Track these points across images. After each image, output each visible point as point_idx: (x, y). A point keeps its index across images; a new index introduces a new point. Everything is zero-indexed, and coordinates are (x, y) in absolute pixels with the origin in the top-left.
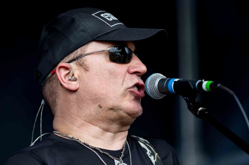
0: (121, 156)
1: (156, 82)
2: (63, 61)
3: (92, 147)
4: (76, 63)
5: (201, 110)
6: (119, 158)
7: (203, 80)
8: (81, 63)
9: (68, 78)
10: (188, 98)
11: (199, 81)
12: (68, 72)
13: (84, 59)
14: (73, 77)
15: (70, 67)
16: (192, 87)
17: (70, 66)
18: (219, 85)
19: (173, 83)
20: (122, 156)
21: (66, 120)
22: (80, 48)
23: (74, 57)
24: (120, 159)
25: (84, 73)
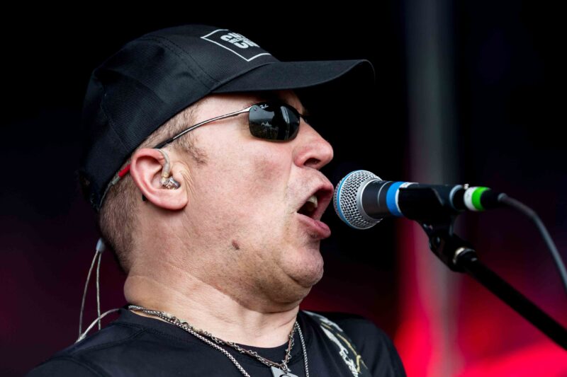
0: (284, 359)
1: (359, 190)
2: (144, 144)
3: (219, 340)
4: (175, 148)
5: (462, 252)
6: (282, 363)
7: (466, 186)
8: (186, 145)
9: (160, 182)
10: (431, 227)
11: (457, 187)
12: (158, 168)
13: (192, 137)
14: (171, 180)
15: (161, 157)
16: (441, 201)
17: (163, 155)
18: (501, 196)
19: (398, 191)
20: (287, 358)
21: (156, 280)
22: (182, 113)
23: (169, 134)
24: (283, 365)
25: (195, 170)
